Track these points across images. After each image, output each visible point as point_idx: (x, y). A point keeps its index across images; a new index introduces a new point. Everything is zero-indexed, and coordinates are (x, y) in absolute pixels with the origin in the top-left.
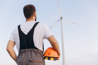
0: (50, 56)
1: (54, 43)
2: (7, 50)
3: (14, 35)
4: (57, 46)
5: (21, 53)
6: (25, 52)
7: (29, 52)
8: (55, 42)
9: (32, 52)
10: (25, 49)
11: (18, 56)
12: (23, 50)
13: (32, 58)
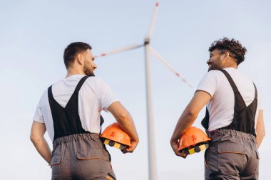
0: (112, 139)
1: (123, 117)
2: (32, 140)
3: (40, 108)
4: (129, 123)
5: (57, 145)
6: (65, 142)
7: (74, 142)
8: (124, 115)
9: (80, 141)
10: (65, 137)
11: (53, 152)
12: (61, 139)
13: (82, 153)
